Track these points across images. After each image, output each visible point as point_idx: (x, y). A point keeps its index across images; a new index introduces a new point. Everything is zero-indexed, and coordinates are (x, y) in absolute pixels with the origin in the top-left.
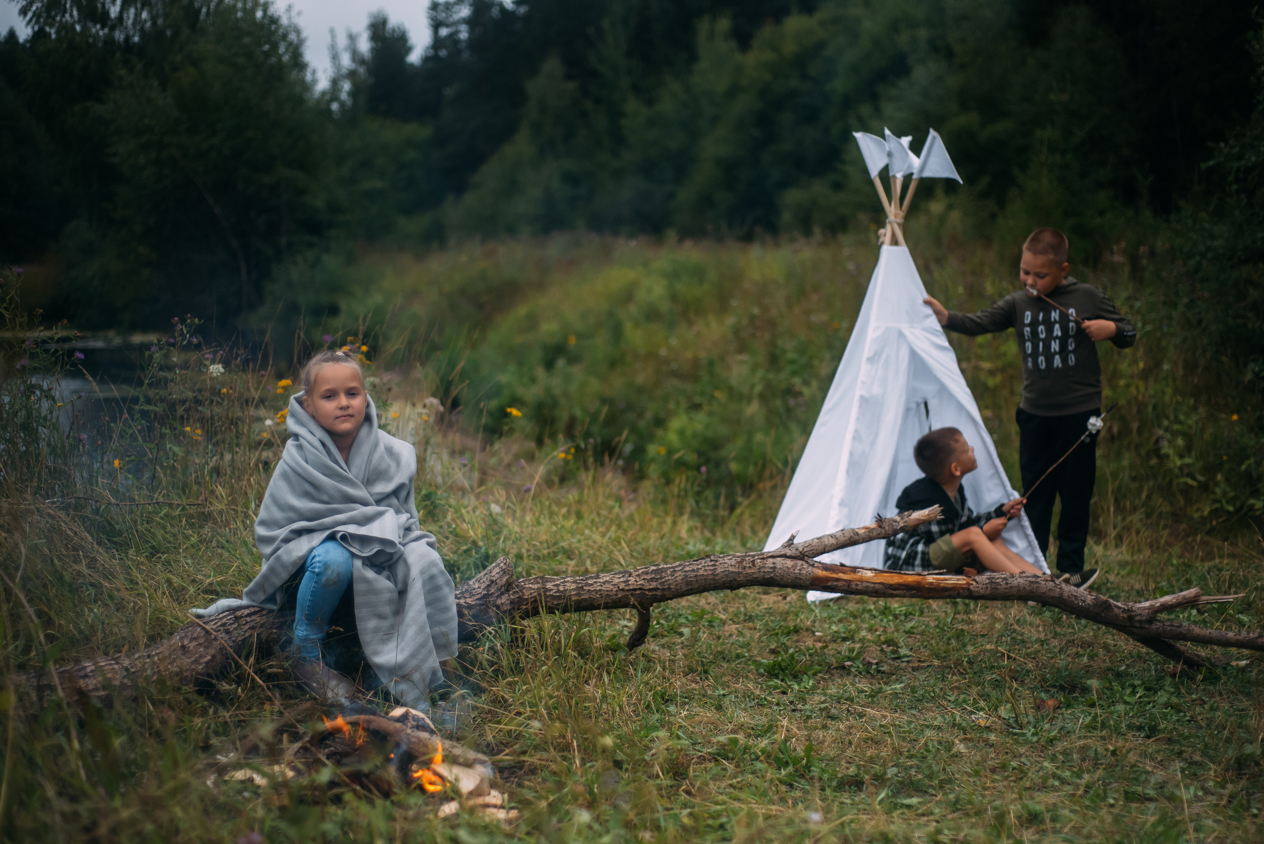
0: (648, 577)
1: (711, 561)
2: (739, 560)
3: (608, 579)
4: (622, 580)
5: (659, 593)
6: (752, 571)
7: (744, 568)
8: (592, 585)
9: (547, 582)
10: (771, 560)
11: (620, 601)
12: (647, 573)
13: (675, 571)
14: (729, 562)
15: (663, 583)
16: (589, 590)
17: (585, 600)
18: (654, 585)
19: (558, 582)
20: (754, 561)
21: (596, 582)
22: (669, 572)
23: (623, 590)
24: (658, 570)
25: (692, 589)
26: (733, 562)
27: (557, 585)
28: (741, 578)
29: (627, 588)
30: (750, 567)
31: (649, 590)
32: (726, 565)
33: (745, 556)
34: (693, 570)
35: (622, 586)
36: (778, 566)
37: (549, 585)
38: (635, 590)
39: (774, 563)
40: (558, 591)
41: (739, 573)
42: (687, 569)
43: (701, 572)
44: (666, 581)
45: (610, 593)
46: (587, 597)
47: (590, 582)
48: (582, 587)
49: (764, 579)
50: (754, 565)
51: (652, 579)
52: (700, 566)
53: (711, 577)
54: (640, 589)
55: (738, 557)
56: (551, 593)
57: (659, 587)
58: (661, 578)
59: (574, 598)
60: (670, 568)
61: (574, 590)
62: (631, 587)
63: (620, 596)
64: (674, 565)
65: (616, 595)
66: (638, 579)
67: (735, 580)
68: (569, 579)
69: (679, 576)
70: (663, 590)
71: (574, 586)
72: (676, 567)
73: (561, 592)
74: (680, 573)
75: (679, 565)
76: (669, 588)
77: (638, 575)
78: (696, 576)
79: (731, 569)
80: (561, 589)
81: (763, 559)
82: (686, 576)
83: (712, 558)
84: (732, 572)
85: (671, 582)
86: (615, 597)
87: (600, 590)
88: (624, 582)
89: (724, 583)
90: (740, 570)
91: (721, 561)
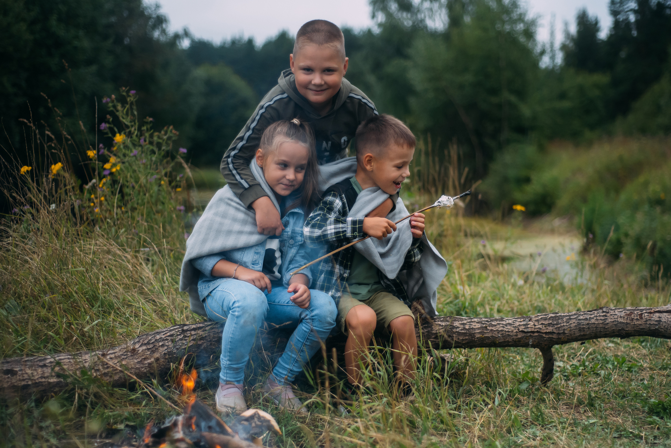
0: (546, 322)
1: (603, 312)
2: (628, 312)
3: (510, 322)
4: (522, 323)
5: (555, 336)
6: (640, 323)
7: (632, 319)
8: (495, 325)
9: (455, 320)
10: (657, 315)
11: (519, 341)
12: (545, 319)
13: (570, 319)
14: (619, 314)
15: (559, 328)
16: (492, 330)
17: (488, 338)
18: (550, 329)
19: (465, 322)
20: (642, 314)
21: (499, 324)
22: (565, 320)
23: (523, 332)
24: (555, 317)
25: (584, 335)
26: (623, 314)
27: (464, 324)
28: (629, 328)
29: (526, 330)
30: (637, 319)
31: (546, 333)
32: (616, 317)
33: (635, 310)
34: (586, 319)
35: (521, 328)
36: (663, 320)
37: (456, 324)
38: (533, 332)
39: (660, 317)
40: (464, 329)
41: (627, 324)
42: (581, 317)
43: (593, 321)
44: (561, 327)
45: (511, 334)
46: (489, 335)
47: (493, 323)
48: (486, 327)
49: (650, 330)
50: (641, 318)
51: (549, 325)
52: (592, 316)
53: (601, 326)
54: (537, 332)
55: (628, 310)
56: (458, 330)
57: (555, 331)
58: (557, 324)
59: (478, 336)
60: (566, 316)
61: (478, 329)
62: (529, 330)
63: (519, 336)
64: (570, 314)
65: (516, 335)
66: (536, 324)
67: (623, 329)
68: (476, 320)
69: (573, 323)
70: (559, 334)
71: (478, 326)
72: (572, 315)
73: (466, 329)
74: (574, 321)
75: (575, 314)
76: (564, 333)
77: (537, 321)
78: (588, 324)
79: (619, 320)
80: (467, 327)
81: (650, 313)
82: (579, 324)
83: (604, 310)
84: (621, 323)
85: (565, 328)
86: (515, 337)
87: (502, 331)
88: (524, 325)
89: (613, 331)
90: (628, 321)
91: (612, 312)
